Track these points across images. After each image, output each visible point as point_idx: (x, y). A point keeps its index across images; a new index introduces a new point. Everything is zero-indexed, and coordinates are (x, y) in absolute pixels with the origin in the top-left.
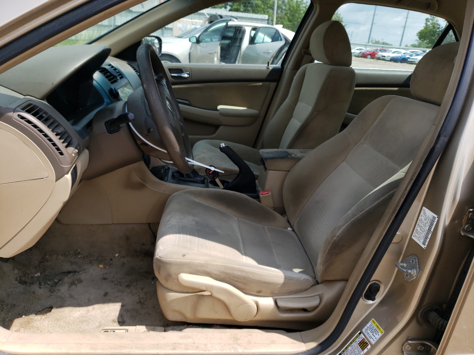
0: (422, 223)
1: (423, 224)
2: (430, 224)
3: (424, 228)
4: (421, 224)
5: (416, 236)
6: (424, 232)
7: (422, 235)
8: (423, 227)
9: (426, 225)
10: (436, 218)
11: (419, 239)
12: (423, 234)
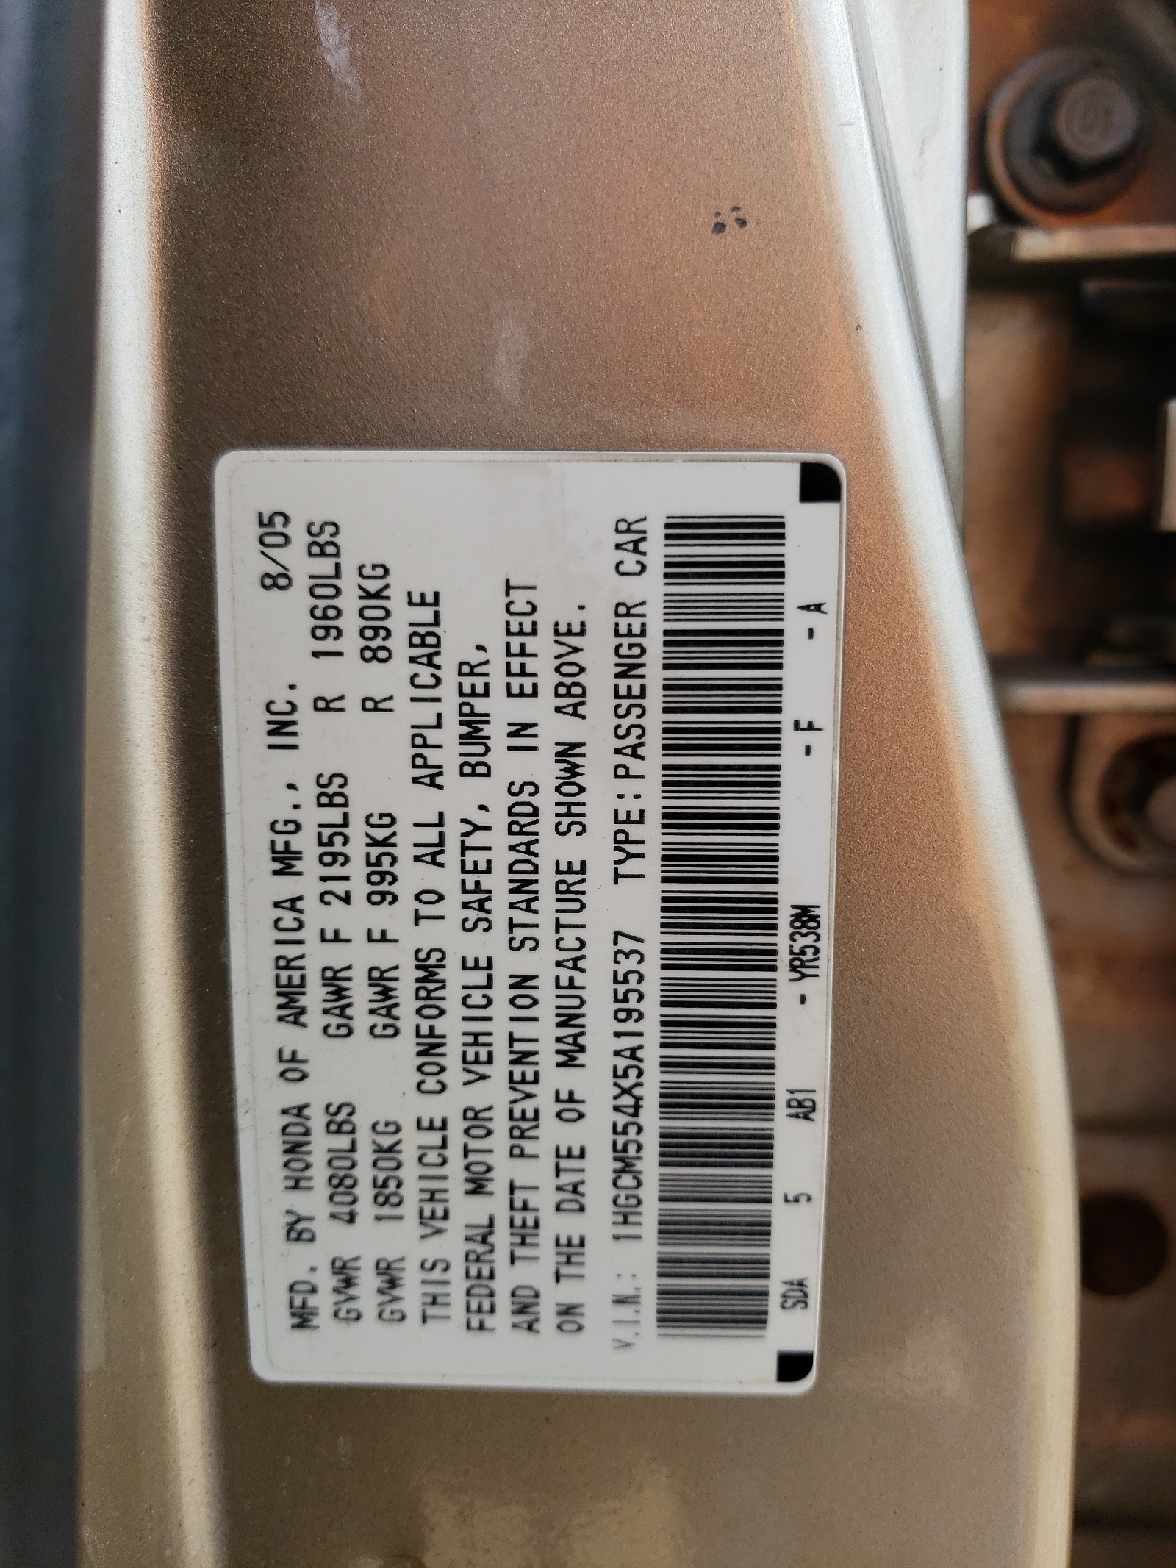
0: (411, 877)
1: (447, 879)
2: (653, 761)
3: (508, 964)
4: (396, 918)
5: (368, 1283)
6: (570, 1056)
7: (552, 1134)
8: (492, 944)
9: (552, 849)
10: (772, 529)
11: (506, 1279)
12: (570, 1107)
